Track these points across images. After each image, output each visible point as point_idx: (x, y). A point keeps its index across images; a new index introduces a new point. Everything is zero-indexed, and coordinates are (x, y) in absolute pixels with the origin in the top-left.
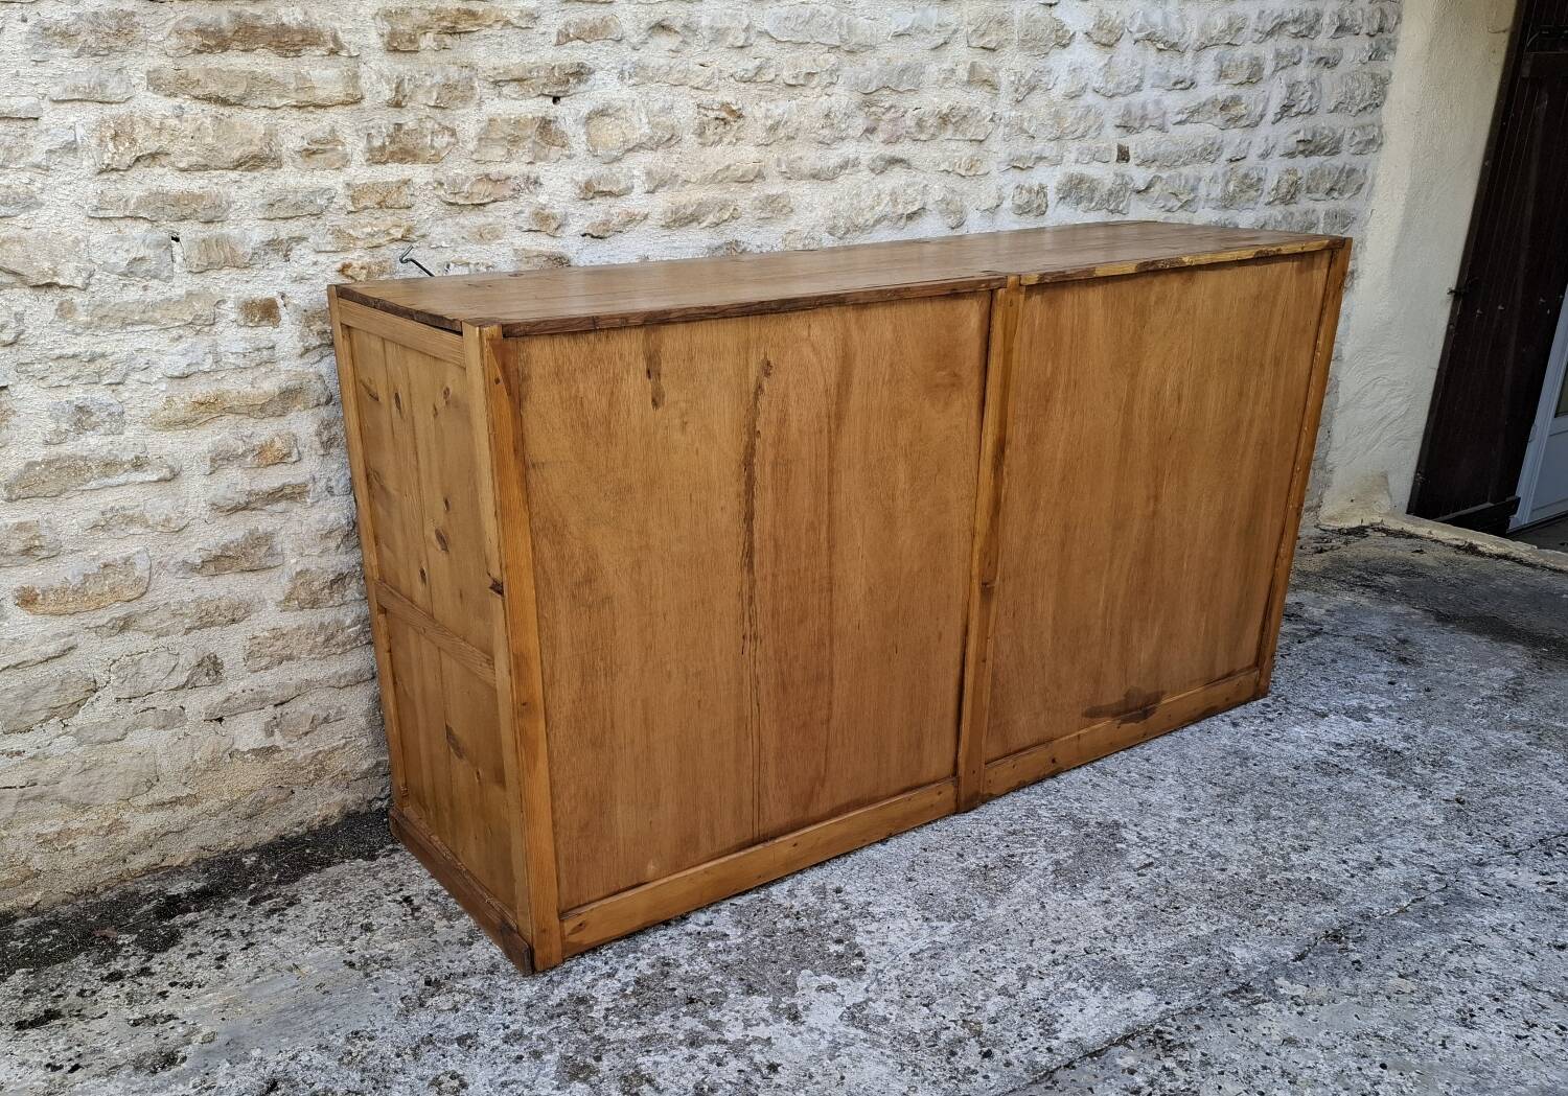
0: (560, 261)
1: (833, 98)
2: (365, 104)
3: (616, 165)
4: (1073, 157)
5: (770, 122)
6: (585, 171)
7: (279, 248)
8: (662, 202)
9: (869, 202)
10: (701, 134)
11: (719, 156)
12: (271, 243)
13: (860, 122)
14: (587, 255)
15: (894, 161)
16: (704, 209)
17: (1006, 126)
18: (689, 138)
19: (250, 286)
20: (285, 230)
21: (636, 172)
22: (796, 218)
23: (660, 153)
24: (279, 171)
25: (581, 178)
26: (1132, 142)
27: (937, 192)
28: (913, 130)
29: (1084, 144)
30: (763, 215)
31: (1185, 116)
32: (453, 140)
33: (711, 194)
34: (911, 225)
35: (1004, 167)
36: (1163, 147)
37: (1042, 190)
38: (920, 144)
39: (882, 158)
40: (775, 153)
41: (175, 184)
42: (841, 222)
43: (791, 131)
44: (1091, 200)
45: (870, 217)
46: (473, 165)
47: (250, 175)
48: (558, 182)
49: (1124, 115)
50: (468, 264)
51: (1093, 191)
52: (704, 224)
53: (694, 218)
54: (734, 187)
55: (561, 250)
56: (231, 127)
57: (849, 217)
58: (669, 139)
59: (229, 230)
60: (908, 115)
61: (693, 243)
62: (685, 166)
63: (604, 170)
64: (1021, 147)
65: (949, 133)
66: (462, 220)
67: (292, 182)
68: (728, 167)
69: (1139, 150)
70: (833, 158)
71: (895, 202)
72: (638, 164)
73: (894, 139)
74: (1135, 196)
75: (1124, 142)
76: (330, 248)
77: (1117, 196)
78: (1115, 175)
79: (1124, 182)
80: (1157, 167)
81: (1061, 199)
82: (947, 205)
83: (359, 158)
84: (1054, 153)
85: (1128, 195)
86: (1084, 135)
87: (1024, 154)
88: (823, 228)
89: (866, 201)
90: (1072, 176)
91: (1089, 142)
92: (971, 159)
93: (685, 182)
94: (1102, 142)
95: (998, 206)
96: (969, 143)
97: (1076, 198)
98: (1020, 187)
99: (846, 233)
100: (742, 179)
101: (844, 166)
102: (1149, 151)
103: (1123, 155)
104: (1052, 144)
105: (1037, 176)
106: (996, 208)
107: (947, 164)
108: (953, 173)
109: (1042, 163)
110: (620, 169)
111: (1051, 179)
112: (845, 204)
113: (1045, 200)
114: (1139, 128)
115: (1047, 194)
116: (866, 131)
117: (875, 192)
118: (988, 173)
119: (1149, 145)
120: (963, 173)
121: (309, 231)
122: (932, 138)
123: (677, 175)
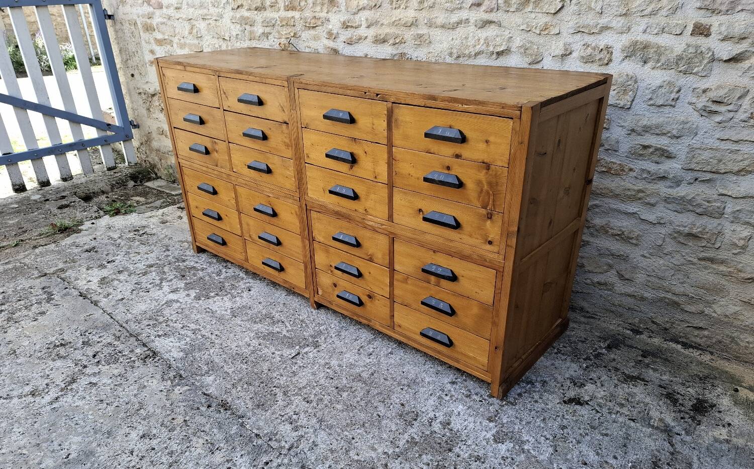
0: (336, 51)
3: (356, 15)
4: (641, 28)
6: (343, 17)
7: (266, 35)
8: (371, 32)
9: (473, 42)
10: (391, 4)
11: (398, 14)
12: (263, 33)
14: (348, 51)
15: (491, 22)
16: (389, 37)
17: (576, 5)
18: (386, 5)
19: (260, 45)
20: (267, 30)
21: (362, 19)
22: (433, 46)
23: (373, 11)
24: (265, 12)
25: (342, 20)
26: (716, 23)
27: (517, 42)
28: (501, 5)
29: (653, 20)
30: (416, 43)
32: (305, 3)
33: (392, 31)
34: (501, 58)
35: (572, 31)
37: (608, 49)
38: (510, 13)
39: (481, 20)
40: (424, 13)
41: (247, 14)
42: (455, 51)
43: (430, 3)
44: (658, 61)
45: (473, 51)
46: (312, 13)
47: (259, 13)
48: (335, 20)
50: (310, 47)
51: (660, 55)
52: (389, 44)
53: (384, 41)
54: (402, 28)
55: (337, 47)
57: (460, 49)
58: (375, 5)
59: (255, 29)
61: (386, 51)
62: (383, 17)
63: (352, 17)
64: (589, 19)
65: (530, 8)
66: (309, 32)
67: (268, 15)
68: (400, 19)
69: (723, 28)
70: (454, 18)
71: (488, 45)
72: (364, 15)
73: (488, 10)
74: (722, 64)
75: (705, 21)
76: (277, 37)
77: (689, 62)
78: (688, 46)
79: (699, 52)
80: (750, 43)
81: (626, 57)
82: (525, 50)
83: (282, 8)
84: (620, 25)
85: (705, 62)
86: (653, 13)
87: (591, 24)
88: (446, 53)
89: (471, 42)
90: (637, 42)
91: (660, 19)
92: (546, 24)
93: (382, 24)
94: (677, 20)
95: (565, 56)
96: (546, 15)
97: (642, 58)
98: (586, 45)
99: (459, 57)
100: (405, 25)
101: (459, 23)
102: (738, 30)
103: (701, 31)
104: (619, 19)
105: (604, 40)
106: (562, 56)
107: (525, 26)
108: (530, 32)
109: (609, 31)
110: (357, 17)
111: (618, 42)
112: (458, 42)
113: (608, 56)
114: (727, 11)
115: (612, 53)
116: (472, 5)
117: (477, 38)
118: (559, 34)
119: (739, 25)
120: (538, 33)
121: (272, 31)
122: (518, 10)
123: (379, 22)
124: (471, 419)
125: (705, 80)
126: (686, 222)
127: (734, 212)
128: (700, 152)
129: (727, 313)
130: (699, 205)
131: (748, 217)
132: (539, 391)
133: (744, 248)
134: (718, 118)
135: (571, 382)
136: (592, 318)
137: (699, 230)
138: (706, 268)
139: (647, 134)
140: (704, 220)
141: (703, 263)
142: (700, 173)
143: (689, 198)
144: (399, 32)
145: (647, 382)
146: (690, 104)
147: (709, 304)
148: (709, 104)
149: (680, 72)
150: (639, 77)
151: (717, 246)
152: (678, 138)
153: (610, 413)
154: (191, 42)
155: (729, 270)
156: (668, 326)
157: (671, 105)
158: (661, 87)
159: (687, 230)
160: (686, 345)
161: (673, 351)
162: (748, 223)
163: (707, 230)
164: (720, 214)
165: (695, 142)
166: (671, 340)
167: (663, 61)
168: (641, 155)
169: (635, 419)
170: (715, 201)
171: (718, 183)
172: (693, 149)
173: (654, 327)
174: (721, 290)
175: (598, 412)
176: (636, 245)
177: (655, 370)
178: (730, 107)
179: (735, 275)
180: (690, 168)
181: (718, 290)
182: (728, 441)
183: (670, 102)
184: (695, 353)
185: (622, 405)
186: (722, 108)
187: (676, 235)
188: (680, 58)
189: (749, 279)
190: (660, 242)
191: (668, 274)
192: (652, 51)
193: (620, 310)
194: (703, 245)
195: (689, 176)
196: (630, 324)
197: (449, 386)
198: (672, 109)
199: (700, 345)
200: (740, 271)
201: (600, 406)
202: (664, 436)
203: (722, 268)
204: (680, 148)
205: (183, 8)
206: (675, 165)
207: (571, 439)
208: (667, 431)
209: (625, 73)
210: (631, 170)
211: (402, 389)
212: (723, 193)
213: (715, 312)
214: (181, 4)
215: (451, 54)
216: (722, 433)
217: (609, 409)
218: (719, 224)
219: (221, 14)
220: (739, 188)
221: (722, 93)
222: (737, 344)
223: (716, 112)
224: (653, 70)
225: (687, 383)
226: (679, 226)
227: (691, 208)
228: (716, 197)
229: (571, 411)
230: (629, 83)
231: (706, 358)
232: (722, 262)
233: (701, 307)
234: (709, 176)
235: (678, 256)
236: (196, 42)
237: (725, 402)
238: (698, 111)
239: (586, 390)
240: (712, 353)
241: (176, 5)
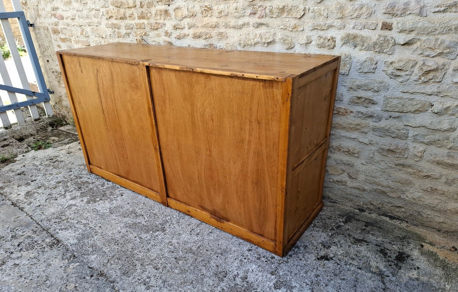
0: (170, 43)
1: (238, 3)
2: (137, 7)
3: (181, 21)
4: (351, 26)
5: (219, 11)
6: (174, 22)
7: (128, 34)
8: (191, 32)
9: (252, 37)
10: (202, 14)
11: (206, 20)
12: (126, 33)
13: (249, 11)
14: (178, 43)
15: (262, 24)
16: (202, 34)
17: (312, 12)
18: (199, 15)
19: (125, 41)
20: (129, 31)
21: (186, 24)
22: (229, 39)
23: (191, 19)
24: (126, 20)
25: (173, 24)
26: (394, 21)
27: (279, 36)
28: (268, 14)
29: (359, 21)
30: (219, 38)
31: (443, 9)
32: (150, 15)
33: (204, 30)
34: (270, 46)
35: (311, 29)
36: (420, 25)
37: (333, 39)
38: (273, 19)
39: (257, 23)
40: (222, 19)
41: (115, 22)
42: (242, 42)
43: (225, 13)
44: (363, 46)
45: (253, 42)
46: (155, 20)
47: (123, 21)
48: (169, 25)
49: (387, 8)
50: (155, 42)
51: (364, 42)
52: (203, 38)
53: (199, 37)
54: (210, 29)
55: (171, 41)
56: (120, 12)
57: (245, 41)
58: (193, 15)
59: (121, 30)
60: (267, 9)
61: (200, 43)
62: (198, 22)
63: (179, 23)
64: (321, 21)
65: (285, 15)
66: (154, 32)
67: (128, 22)
68: (208, 23)
69: (400, 25)
70: (240, 22)
71: (262, 38)
72: (187, 21)
73: (261, 17)
74: (400, 46)
75: (389, 21)
76: (135, 35)
77: (381, 45)
78: (380, 36)
79: (386, 40)
80: (416, 34)
81: (344, 43)
82: (284, 41)
83: (137, 18)
84: (339, 24)
85: (390, 46)
86: (358, 17)
87: (322, 24)
88: (237, 44)
89: (252, 36)
90: (349, 34)
91: (362, 20)
92: (295, 25)
93: (198, 27)
94: (372, 20)
95: (308, 43)
96: (295, 19)
97: (353, 44)
98: (320, 37)
99: (245, 46)
100: (211, 27)
101: (244, 25)
102: (408, 26)
103: (387, 27)
104: (338, 20)
105: (330, 33)
106: (306, 44)
107: (283, 26)
108: (286, 30)
109: (333, 28)
110: (182, 22)
111: (338, 35)
112: (244, 37)
113: (333, 43)
114: (401, 14)
115: (335, 41)
116: (251, 14)
117: (255, 34)
118: (303, 30)
119: (409, 23)
120: (291, 30)
121: (131, 32)
122: (278, 16)
123: (195, 25)
124: (260, 274)
125: (391, 56)
126: (386, 143)
127: (414, 136)
128: (392, 100)
129: (415, 197)
130: (393, 132)
131: (423, 139)
132: (302, 253)
133: (421, 157)
134: (401, 79)
135: (322, 246)
136: (335, 202)
137: (394, 147)
138: (400, 170)
139: (360, 90)
140: (397, 141)
141: (398, 167)
142: (392, 113)
143: (387, 128)
144: (208, 31)
145: (368, 242)
146: (383, 71)
147: (403, 192)
148: (395, 71)
149: (376, 52)
150: (352, 56)
151: (406, 156)
152: (378, 92)
153: (346, 265)
154: (82, 39)
155: (414, 171)
156: (380, 206)
157: (372, 72)
158: (365, 61)
159: (387, 147)
160: (392, 218)
161: (384, 222)
162: (422, 142)
163: (399, 147)
164: (406, 137)
165: (388, 94)
166: (383, 215)
167: (366, 45)
168: (357, 103)
169: (361, 268)
170: (403, 129)
171: (404, 119)
172: (387, 99)
173: (372, 207)
174: (410, 184)
175: (338, 264)
176: (358, 157)
177: (373, 235)
178: (407, 73)
179: (418, 174)
180: (386, 110)
181: (409, 183)
182: (417, 279)
183: (371, 70)
184: (397, 223)
185: (353, 259)
186: (402, 73)
187: (381, 151)
188: (375, 44)
189: (426, 176)
190: (372, 156)
191: (378, 174)
192: (359, 39)
193: (351, 197)
194: (397, 156)
195: (386, 115)
196: (358, 205)
197: (247, 253)
198: (373, 75)
199: (400, 217)
200: (420, 171)
201: (340, 261)
202: (379, 278)
203: (410, 170)
204: (379, 98)
205: (76, 19)
206: (377, 108)
207: (322, 284)
208: (381, 274)
209: (344, 54)
210: (351, 112)
211: (217, 256)
212: (407, 124)
213: (407, 197)
214: (75, 16)
215: (240, 44)
216: (414, 274)
217: (345, 262)
218: (406, 143)
219: (100, 22)
220: (415, 121)
221: (401, 64)
222: (422, 216)
223: (399, 76)
224: (360, 51)
225: (392, 242)
226: (381, 145)
227: (389, 134)
228: (403, 127)
229: (322, 265)
230: (347, 59)
231: (404, 225)
232: (409, 166)
233: (399, 194)
234: (397, 114)
235: (383, 163)
236: (85, 39)
237: (416, 253)
238: (388, 75)
239: (331, 250)
240: (407, 222)
241: (72, 17)
